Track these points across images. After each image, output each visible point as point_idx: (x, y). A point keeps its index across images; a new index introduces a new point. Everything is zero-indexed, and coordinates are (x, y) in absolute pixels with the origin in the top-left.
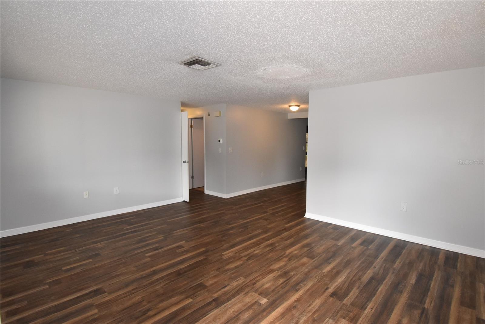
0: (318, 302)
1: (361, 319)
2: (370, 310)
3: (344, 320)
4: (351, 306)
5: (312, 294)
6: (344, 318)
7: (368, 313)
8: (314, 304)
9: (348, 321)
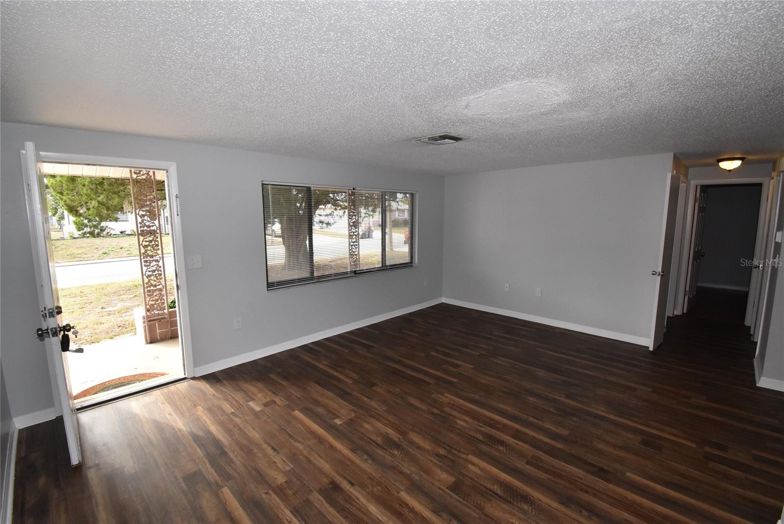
0: (326, 466)
1: (277, 499)
2: (289, 520)
3: (284, 481)
4: (305, 499)
5: (342, 464)
6: (286, 482)
7: (284, 514)
8: (322, 461)
9: (280, 484)
